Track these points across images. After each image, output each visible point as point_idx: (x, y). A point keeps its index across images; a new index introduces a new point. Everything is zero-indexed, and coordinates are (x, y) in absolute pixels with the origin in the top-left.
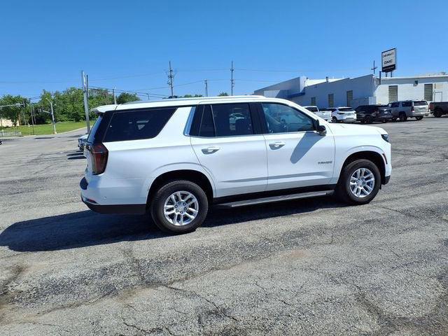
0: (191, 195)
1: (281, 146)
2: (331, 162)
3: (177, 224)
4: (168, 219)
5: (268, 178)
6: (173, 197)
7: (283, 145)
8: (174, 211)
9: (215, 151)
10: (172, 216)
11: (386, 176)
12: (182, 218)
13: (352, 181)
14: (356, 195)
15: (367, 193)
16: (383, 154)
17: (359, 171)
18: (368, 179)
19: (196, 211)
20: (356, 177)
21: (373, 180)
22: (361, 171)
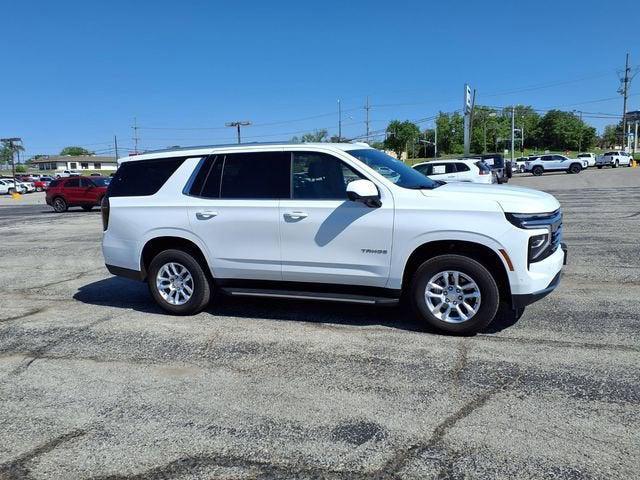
0: (184, 270)
1: (301, 218)
2: (385, 252)
3: (171, 302)
4: (161, 293)
5: (281, 263)
6: (166, 267)
7: (304, 217)
8: (170, 286)
9: (212, 216)
10: (167, 291)
11: (513, 293)
12: (177, 296)
13: (433, 291)
14: (439, 316)
15: (465, 318)
16: (502, 251)
17: (446, 275)
18: (466, 292)
19: (191, 291)
20: (443, 284)
21: (477, 295)
22: (450, 276)
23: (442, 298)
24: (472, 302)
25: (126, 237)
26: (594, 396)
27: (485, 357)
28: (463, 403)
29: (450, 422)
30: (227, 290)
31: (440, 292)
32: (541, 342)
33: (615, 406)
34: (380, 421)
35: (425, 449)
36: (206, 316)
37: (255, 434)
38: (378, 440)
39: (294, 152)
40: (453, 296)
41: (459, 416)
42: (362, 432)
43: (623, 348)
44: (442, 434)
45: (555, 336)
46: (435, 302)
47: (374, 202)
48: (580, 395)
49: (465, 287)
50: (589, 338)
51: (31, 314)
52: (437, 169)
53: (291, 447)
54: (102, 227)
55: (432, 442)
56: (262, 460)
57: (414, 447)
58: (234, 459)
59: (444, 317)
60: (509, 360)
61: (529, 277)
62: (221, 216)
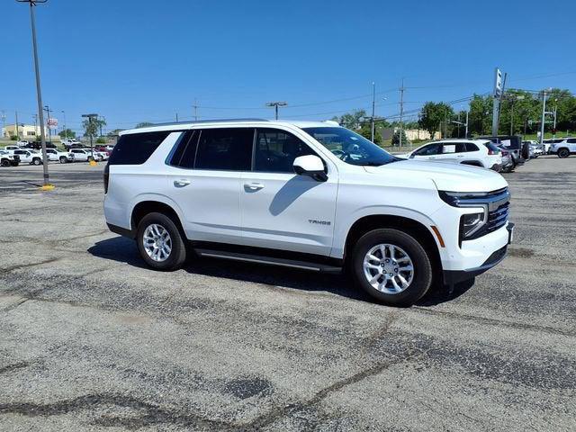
0: (165, 231)
1: (258, 189)
2: (329, 223)
3: (154, 258)
4: (147, 250)
5: (242, 229)
6: (150, 227)
7: (261, 188)
8: (154, 245)
9: (186, 184)
10: (152, 248)
11: (444, 269)
12: (159, 253)
13: (372, 262)
14: (376, 286)
15: (399, 289)
16: (434, 228)
17: (383, 247)
18: (402, 264)
19: (170, 250)
20: (380, 257)
21: (411, 268)
22: (387, 248)
23: (380, 269)
24: (406, 274)
25: (121, 200)
26: (493, 374)
27: (408, 328)
28: (359, 369)
29: (338, 386)
30: (197, 250)
31: (378, 264)
32: (469, 318)
33: (507, 387)
34: (274, 379)
35: (299, 409)
36: (182, 272)
37: (161, 380)
38: (263, 396)
39: (257, 128)
40: (390, 268)
41: (349, 381)
42: (252, 387)
43: (550, 330)
44: (324, 396)
45: (487, 313)
46: (373, 272)
47: (321, 176)
48: (478, 373)
49: (400, 260)
50: (522, 318)
51: (47, 262)
52: (447, 148)
53: (183, 395)
54: (103, 190)
55: (310, 403)
56: (153, 403)
57: (291, 406)
58: (132, 400)
59: (380, 287)
60: (428, 333)
61: (460, 255)
62: (193, 184)
